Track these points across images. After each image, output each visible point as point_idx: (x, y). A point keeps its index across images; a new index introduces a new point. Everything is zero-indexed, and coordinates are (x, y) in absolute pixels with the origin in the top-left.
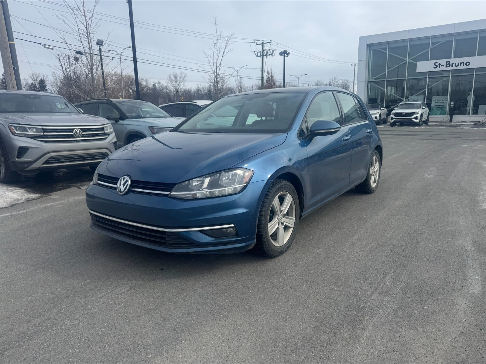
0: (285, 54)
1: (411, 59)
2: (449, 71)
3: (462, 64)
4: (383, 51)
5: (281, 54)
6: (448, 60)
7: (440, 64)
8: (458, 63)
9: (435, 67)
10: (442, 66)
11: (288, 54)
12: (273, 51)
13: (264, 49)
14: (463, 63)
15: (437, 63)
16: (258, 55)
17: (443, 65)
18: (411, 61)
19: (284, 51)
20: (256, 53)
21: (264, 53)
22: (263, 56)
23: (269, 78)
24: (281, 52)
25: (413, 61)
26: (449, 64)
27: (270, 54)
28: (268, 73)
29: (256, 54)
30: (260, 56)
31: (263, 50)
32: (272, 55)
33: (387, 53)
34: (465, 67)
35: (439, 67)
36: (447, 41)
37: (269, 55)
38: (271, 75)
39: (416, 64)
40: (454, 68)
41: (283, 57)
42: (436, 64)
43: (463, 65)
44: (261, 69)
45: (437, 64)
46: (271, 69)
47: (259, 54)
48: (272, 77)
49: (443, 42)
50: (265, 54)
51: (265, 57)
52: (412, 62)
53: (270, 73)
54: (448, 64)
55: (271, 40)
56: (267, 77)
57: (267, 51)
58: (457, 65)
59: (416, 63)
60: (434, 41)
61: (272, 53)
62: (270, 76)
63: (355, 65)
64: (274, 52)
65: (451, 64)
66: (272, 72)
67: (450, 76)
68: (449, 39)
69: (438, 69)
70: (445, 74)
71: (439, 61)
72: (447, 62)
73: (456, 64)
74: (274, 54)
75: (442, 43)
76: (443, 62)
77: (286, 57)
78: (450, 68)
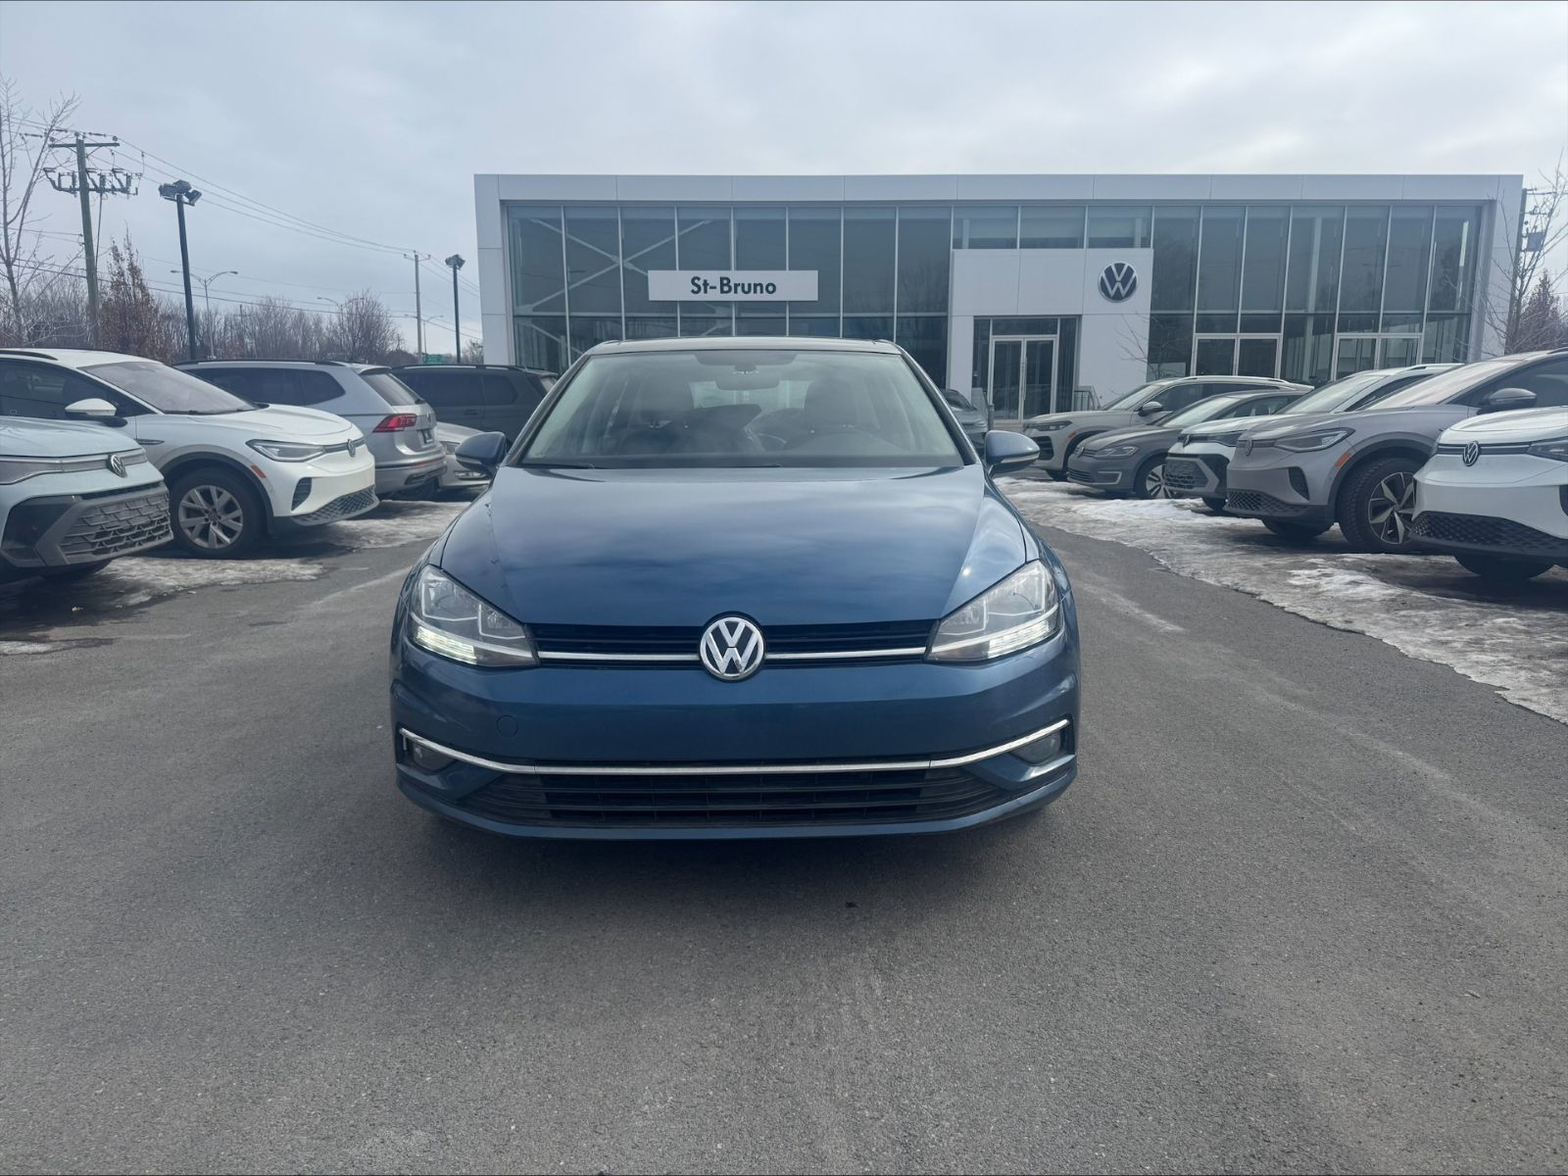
0: (180, 193)
1: (630, 261)
2: (727, 304)
3: (759, 288)
4: (548, 226)
5: (165, 191)
6: (724, 273)
7: (705, 281)
8: (749, 285)
9: (696, 289)
10: (711, 288)
11: (194, 196)
12: (129, 178)
13: (88, 164)
14: (761, 285)
15: (699, 279)
16: (63, 186)
17: (715, 288)
18: (631, 266)
19: (176, 183)
20: (54, 176)
21: (89, 181)
22: (85, 191)
23: (123, 275)
24: (166, 186)
25: (636, 266)
26: (728, 285)
27: (118, 186)
28: (117, 257)
29: (53, 182)
30: (72, 190)
31: (84, 172)
32: (125, 190)
33: (561, 235)
34: (765, 297)
35: (706, 292)
36: (715, 223)
37: (113, 190)
38: (131, 264)
39: (647, 277)
40: (740, 296)
41: (175, 204)
42: (696, 281)
43: (762, 292)
44: (82, 240)
45: (700, 283)
46: (130, 244)
47: (67, 182)
48: (134, 271)
49: (707, 222)
50: (95, 185)
51: (93, 196)
52: (633, 270)
53: (125, 256)
54: (724, 283)
55: (115, 138)
56: (115, 270)
57: (103, 173)
58: (746, 289)
59: (644, 273)
60: (688, 216)
61: (124, 184)
62: (125, 265)
63: (416, 256)
64: (134, 183)
65: (732, 284)
66: (134, 251)
67: (731, 318)
68: (720, 216)
69: (701, 297)
70: (720, 312)
71: (704, 275)
72: (722, 279)
73: (743, 285)
74: (132, 190)
75: (703, 225)
76: (713, 277)
77: (186, 207)
78: (731, 297)
